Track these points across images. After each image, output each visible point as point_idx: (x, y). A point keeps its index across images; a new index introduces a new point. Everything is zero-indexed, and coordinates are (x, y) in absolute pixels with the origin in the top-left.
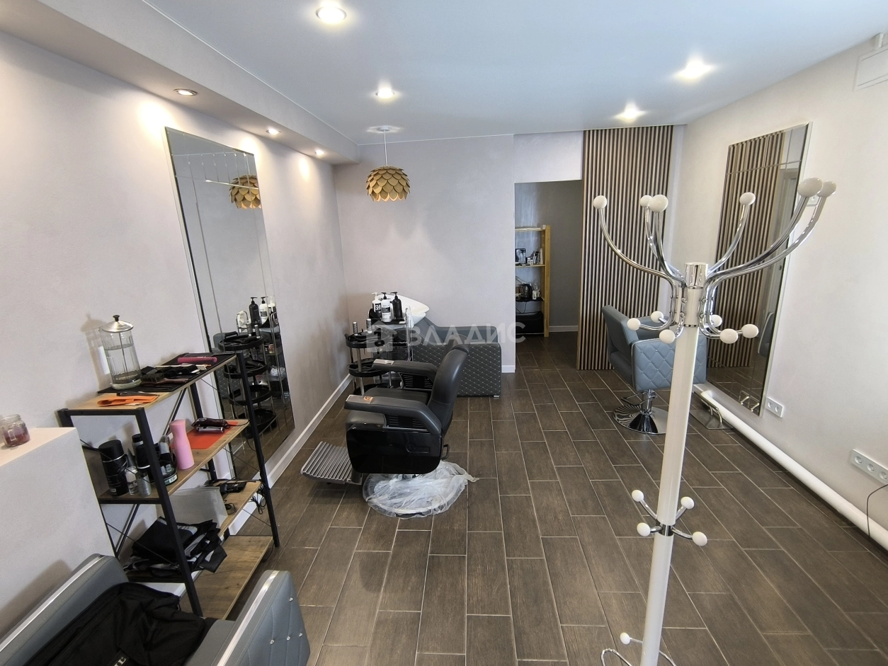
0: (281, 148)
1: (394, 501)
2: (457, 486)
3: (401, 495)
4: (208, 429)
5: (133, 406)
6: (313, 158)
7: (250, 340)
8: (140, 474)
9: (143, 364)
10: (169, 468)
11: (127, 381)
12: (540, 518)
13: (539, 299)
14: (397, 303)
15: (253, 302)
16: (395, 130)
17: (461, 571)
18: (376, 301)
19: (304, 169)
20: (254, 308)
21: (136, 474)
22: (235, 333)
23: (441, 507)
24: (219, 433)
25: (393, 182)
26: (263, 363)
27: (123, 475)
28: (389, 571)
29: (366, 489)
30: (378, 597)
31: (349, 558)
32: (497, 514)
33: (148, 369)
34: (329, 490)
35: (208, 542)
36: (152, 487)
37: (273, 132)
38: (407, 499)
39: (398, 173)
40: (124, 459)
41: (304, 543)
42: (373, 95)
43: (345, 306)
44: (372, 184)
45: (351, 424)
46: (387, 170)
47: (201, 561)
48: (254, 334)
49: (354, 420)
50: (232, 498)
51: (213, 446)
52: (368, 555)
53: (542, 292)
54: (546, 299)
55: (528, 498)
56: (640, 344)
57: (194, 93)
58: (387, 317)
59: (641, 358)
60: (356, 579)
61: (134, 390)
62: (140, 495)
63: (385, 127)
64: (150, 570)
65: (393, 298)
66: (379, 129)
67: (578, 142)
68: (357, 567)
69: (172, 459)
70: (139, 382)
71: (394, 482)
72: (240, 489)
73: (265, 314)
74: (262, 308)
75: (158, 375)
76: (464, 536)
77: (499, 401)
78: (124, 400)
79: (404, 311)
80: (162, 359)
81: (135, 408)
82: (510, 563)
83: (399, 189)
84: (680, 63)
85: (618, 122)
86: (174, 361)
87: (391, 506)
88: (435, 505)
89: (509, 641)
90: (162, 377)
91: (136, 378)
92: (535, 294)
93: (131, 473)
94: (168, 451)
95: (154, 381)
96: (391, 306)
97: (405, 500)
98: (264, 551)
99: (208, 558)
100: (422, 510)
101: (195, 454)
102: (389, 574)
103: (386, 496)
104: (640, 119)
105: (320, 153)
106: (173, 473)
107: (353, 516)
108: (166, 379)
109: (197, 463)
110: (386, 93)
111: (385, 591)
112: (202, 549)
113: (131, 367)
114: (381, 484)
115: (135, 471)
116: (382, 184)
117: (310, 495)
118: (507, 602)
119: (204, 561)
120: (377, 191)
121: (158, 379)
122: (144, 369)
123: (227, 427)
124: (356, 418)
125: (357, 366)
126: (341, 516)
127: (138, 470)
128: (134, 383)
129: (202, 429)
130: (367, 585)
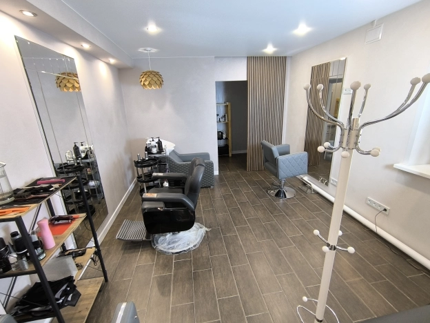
0: (89, 56)
1: (170, 246)
2: (201, 234)
3: (174, 242)
4: (60, 222)
5: (12, 214)
6: (108, 64)
7: (76, 167)
8: (20, 257)
9: (14, 187)
10: (39, 250)
11: (4, 199)
12: (243, 245)
13: (227, 139)
14: (160, 143)
15: (75, 146)
16: (154, 50)
17: (210, 277)
18: (148, 142)
19: (103, 70)
20: (76, 149)
21: (17, 258)
22: (66, 163)
23: (194, 246)
24: (69, 224)
25: (155, 79)
26: (85, 179)
27: (7, 259)
28: (174, 284)
29: (153, 242)
30: (170, 299)
31: (150, 281)
32: (223, 245)
33: (18, 190)
34: (132, 246)
35: (69, 289)
36: (29, 263)
37: (86, 46)
38: (176, 244)
39: (157, 74)
40: (6, 250)
41: (122, 277)
42: (145, 29)
43: (130, 146)
44: (143, 80)
45: (145, 209)
46: (151, 72)
47: (66, 301)
48: (78, 163)
49: (146, 207)
50: (79, 259)
51: (66, 232)
52: (161, 277)
53: (227, 135)
54: (230, 138)
55: (236, 236)
56: (280, 158)
57: (35, 15)
58: (154, 150)
59: (281, 164)
60: (156, 291)
61: (10, 205)
62: (21, 270)
63: (149, 49)
64: (30, 313)
65: (157, 140)
66: (145, 50)
67: (245, 62)
68: (155, 284)
69: (40, 244)
70: (13, 199)
71: (169, 236)
72: (83, 254)
73: (84, 152)
74: (81, 148)
75: (26, 193)
76: (208, 259)
77: (213, 189)
78: (5, 212)
79: (163, 147)
80: (26, 183)
81: (15, 216)
82: (234, 269)
83: (158, 83)
84: (295, 26)
85: (264, 53)
86: (35, 183)
87: (169, 249)
88: (192, 245)
89: (240, 308)
90: (30, 195)
91: (10, 197)
92: (224, 136)
93: (13, 258)
94: (37, 240)
95: (24, 197)
96: (157, 145)
97: (176, 245)
98: (100, 286)
99: (69, 299)
100: (185, 249)
101: (55, 238)
102: (174, 286)
103: (166, 244)
104: (275, 52)
105: (112, 61)
106: (43, 253)
107: (149, 257)
108: (33, 196)
109: (57, 244)
110: (152, 29)
111: (173, 295)
112: (66, 294)
113: (6, 189)
114: (162, 238)
115: (16, 256)
116: (149, 80)
117: (122, 249)
118: (235, 289)
119: (67, 301)
120: (146, 83)
121: (27, 196)
122: (14, 190)
123: (73, 219)
124: (147, 205)
125: (141, 177)
126: (142, 259)
127: (17, 254)
128: (9, 200)
129: (56, 223)
130: (163, 294)
